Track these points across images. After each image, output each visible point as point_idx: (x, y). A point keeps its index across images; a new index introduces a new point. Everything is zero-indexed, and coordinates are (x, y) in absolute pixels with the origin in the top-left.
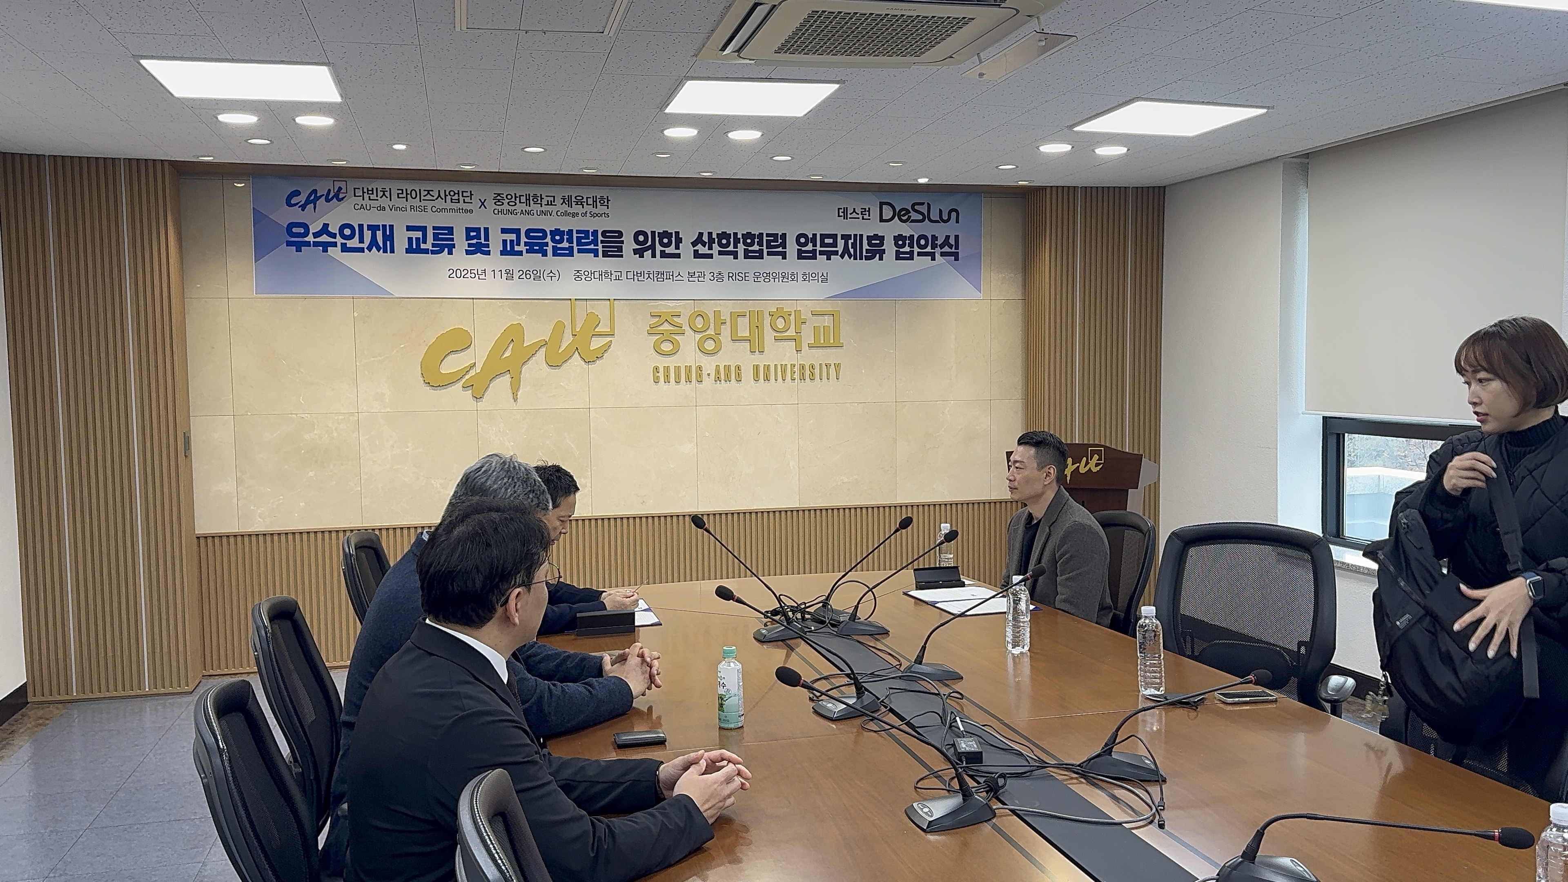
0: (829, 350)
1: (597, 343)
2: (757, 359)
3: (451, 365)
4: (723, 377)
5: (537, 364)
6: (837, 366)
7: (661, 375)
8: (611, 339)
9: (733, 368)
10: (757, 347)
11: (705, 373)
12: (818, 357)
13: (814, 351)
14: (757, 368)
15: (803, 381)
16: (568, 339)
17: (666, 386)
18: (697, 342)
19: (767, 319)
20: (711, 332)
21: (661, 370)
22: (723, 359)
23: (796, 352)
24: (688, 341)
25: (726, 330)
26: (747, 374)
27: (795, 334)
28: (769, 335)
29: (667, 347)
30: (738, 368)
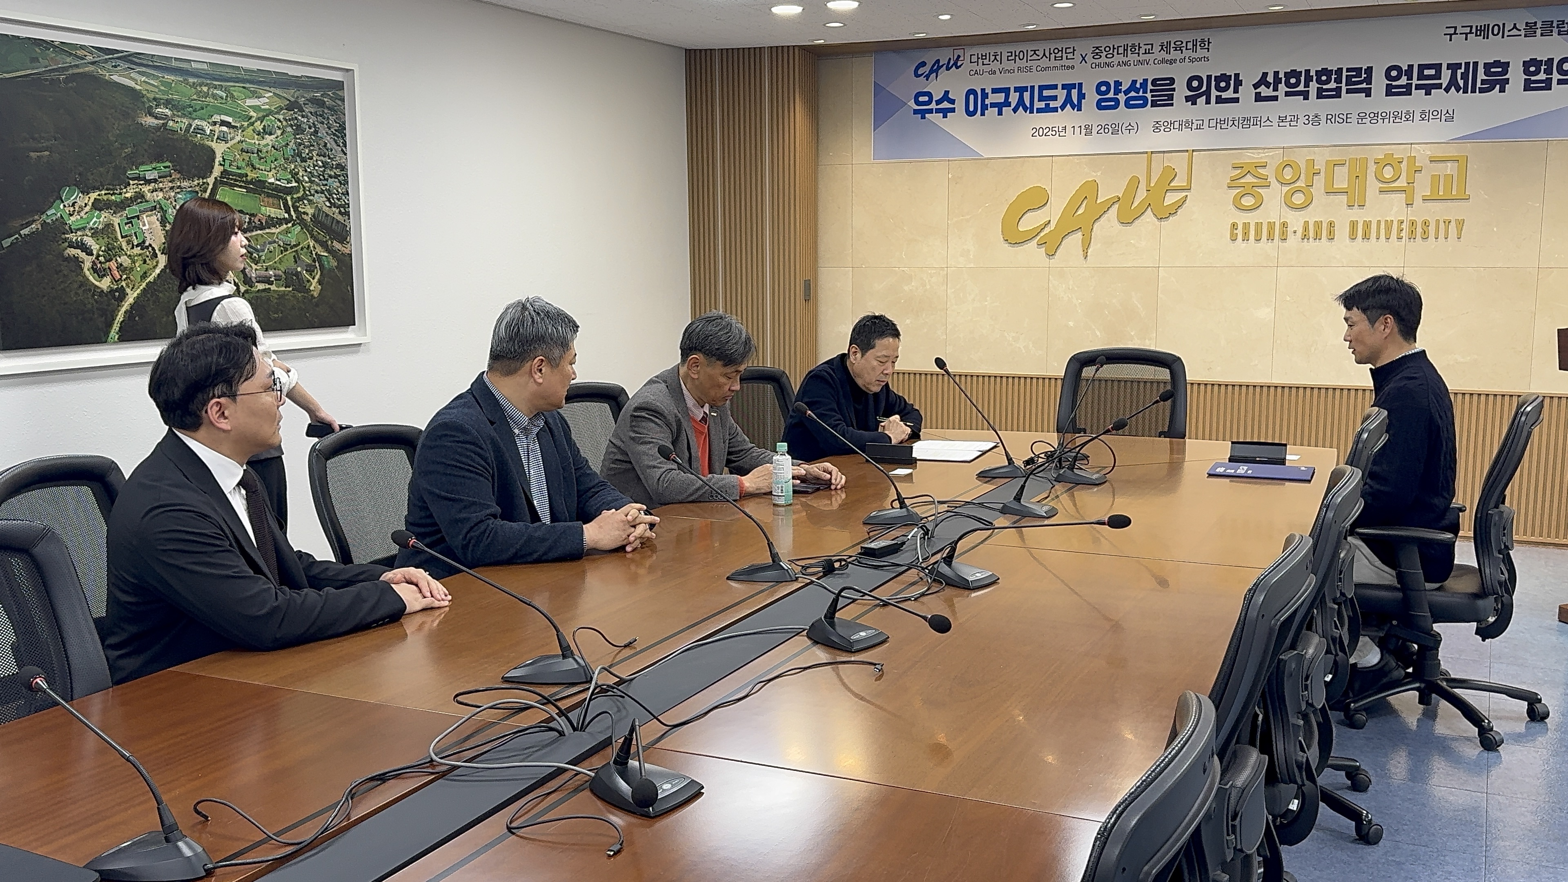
0: (1449, 203)
1: (1171, 198)
2: (1357, 215)
3: (1029, 223)
4: (1312, 234)
5: (1109, 221)
6: (1460, 224)
7: (1240, 232)
8: (1186, 194)
9: (1325, 225)
10: (1357, 200)
11: (1290, 230)
12: (1436, 211)
13: (1429, 204)
14: (1354, 225)
15: (1412, 240)
16: (1142, 194)
17: (1244, 245)
18: (1283, 196)
19: (1372, 168)
20: (1301, 184)
21: (1240, 227)
22: (1312, 215)
23: (1405, 206)
24: (1273, 195)
25: (1319, 183)
26: (1342, 231)
27: (1406, 185)
28: (1373, 186)
29: (1248, 201)
30: (1331, 224)
